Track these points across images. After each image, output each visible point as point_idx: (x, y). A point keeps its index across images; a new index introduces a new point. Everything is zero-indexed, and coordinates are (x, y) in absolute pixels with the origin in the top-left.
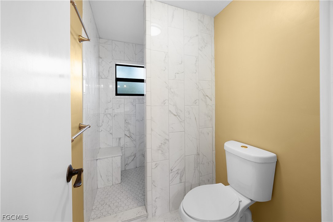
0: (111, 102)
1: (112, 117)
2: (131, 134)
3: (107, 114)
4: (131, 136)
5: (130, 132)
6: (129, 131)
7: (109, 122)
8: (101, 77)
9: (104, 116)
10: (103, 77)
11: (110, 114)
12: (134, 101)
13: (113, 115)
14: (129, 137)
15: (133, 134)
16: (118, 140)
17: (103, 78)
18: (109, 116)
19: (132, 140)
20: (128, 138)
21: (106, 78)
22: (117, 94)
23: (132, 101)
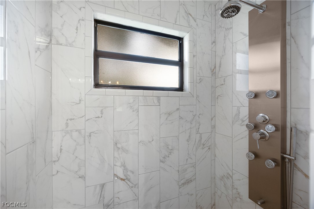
0: (83, 102)
1: (85, 137)
2: (129, 173)
3: (72, 131)
4: (129, 177)
5: (125, 169)
6: (124, 167)
7: (76, 149)
8: (57, 41)
9: (63, 137)
10: (62, 40)
11: (79, 131)
12: (134, 101)
13: (87, 134)
14: (124, 180)
15: (133, 173)
16: (98, 189)
17: (61, 44)
18: (75, 134)
19: (131, 185)
20: (122, 182)
21: (71, 45)
22: (97, 85)
23: (131, 101)
